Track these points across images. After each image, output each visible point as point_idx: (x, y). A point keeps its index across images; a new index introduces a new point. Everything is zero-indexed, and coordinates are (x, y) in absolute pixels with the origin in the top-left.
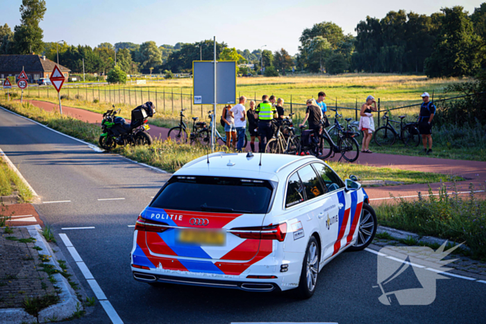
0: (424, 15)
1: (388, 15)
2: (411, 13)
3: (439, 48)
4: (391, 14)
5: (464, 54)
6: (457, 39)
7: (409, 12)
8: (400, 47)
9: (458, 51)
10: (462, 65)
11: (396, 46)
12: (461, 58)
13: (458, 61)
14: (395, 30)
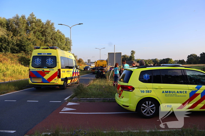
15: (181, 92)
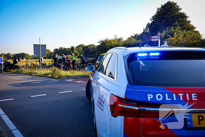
4: (60, 48)
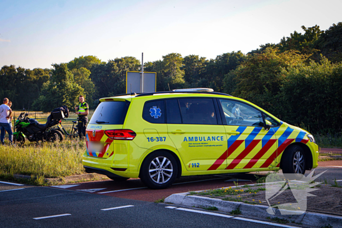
0: (29, 69)
1: (2, 68)
2: (19, 67)
3: (52, 92)
4: (5, 68)
5: (69, 96)
6: (64, 86)
7: (18, 67)
8: (12, 91)
9: (64, 94)
10: (67, 104)
11: (9, 91)
12: (67, 100)
13: (65, 101)
14: (8, 79)
15: (214, 138)
